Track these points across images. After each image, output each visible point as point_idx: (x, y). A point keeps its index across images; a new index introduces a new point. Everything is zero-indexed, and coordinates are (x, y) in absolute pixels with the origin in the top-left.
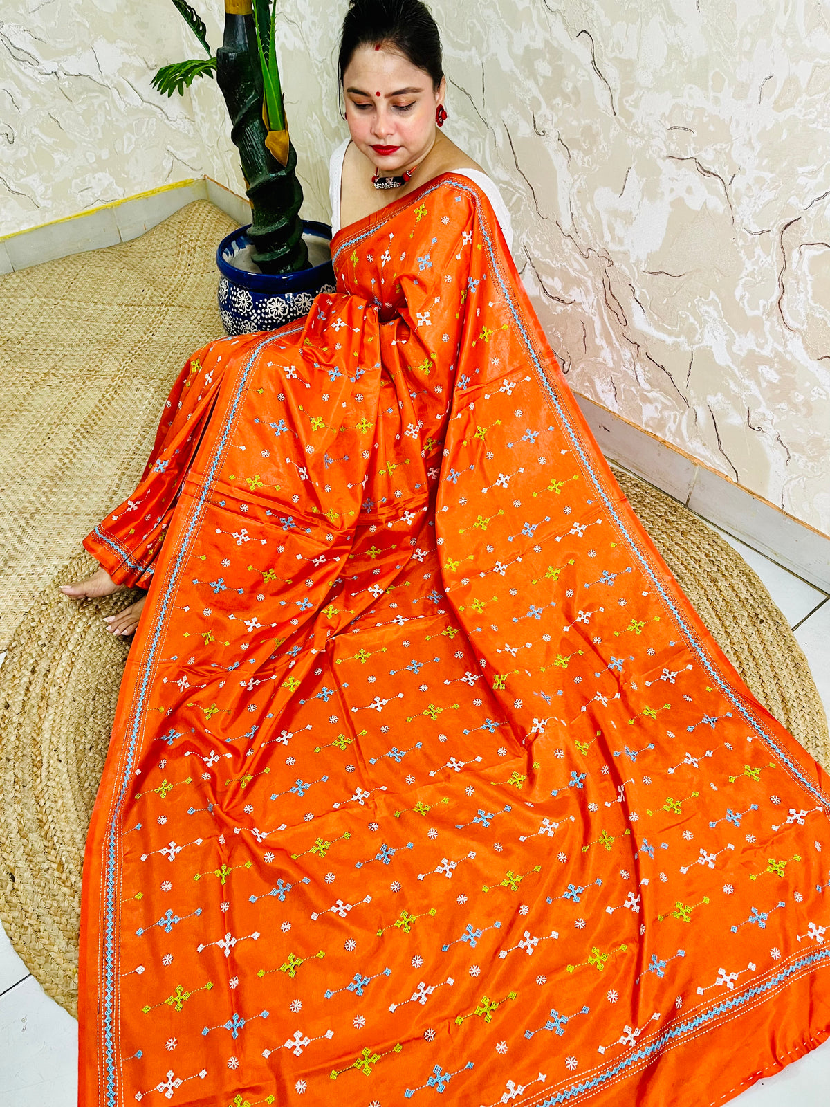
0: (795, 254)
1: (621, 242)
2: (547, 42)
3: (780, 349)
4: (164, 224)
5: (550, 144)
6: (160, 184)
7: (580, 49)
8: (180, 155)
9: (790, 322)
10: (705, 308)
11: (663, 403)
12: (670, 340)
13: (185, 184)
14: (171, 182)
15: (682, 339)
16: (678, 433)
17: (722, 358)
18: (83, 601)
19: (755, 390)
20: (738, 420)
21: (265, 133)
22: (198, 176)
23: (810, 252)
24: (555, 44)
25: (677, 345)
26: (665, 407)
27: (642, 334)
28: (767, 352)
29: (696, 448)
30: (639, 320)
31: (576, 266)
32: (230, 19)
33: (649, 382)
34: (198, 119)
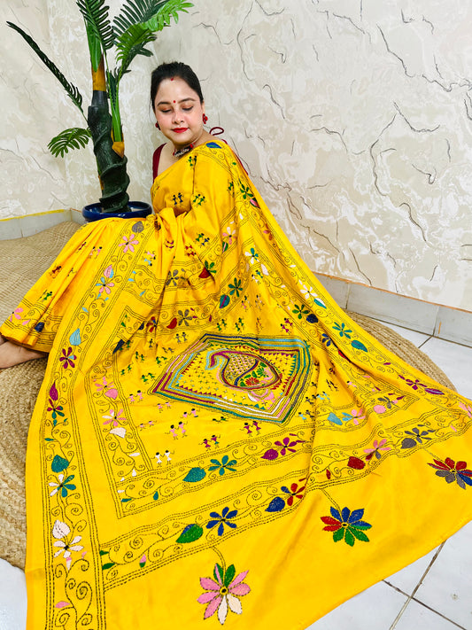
0: (379, 157)
1: (294, 177)
2: (249, 95)
3: (381, 207)
4: (47, 230)
5: (254, 141)
6: (46, 210)
7: (266, 94)
8: (58, 196)
9: (384, 192)
10: (340, 198)
11: (325, 255)
13: (60, 211)
14: (52, 209)
15: (331, 217)
16: (336, 269)
17: (353, 221)
19: (372, 233)
20: (365, 251)
22: (67, 208)
23: (386, 155)
24: (253, 95)
25: (329, 221)
27: (310, 220)
28: (374, 210)
29: (347, 274)
30: (308, 214)
31: (273, 196)
32: (95, 92)
33: (317, 245)
34: (69, 180)
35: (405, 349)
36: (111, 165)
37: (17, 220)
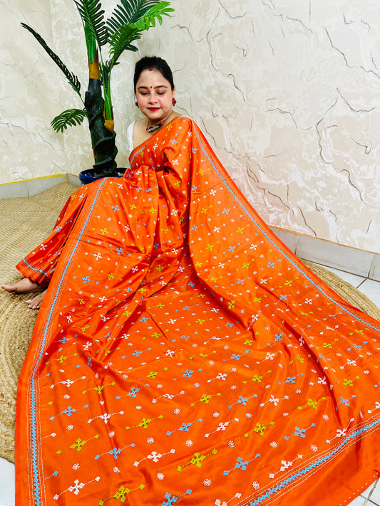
0: (324, 132)
1: (252, 148)
2: (216, 83)
3: (324, 172)
4: (49, 190)
5: (220, 120)
6: (48, 174)
7: (230, 81)
8: (57, 164)
9: (327, 161)
10: (290, 165)
11: (278, 211)
12: (278, 183)
13: (59, 175)
14: (53, 174)
15: (283, 180)
16: (287, 223)
17: (301, 184)
18: (16, 293)
19: (317, 194)
20: (312, 209)
21: (103, 122)
22: (65, 173)
23: (329, 131)
24: (219, 82)
25: (281, 184)
26: (279, 213)
27: (265, 184)
28: (319, 176)
29: (295, 227)
30: (264, 178)
31: (235, 164)
32: (91, 80)
33: (271, 204)
34: (66, 151)
35: (347, 290)
36: (103, 139)
37: (25, 183)
